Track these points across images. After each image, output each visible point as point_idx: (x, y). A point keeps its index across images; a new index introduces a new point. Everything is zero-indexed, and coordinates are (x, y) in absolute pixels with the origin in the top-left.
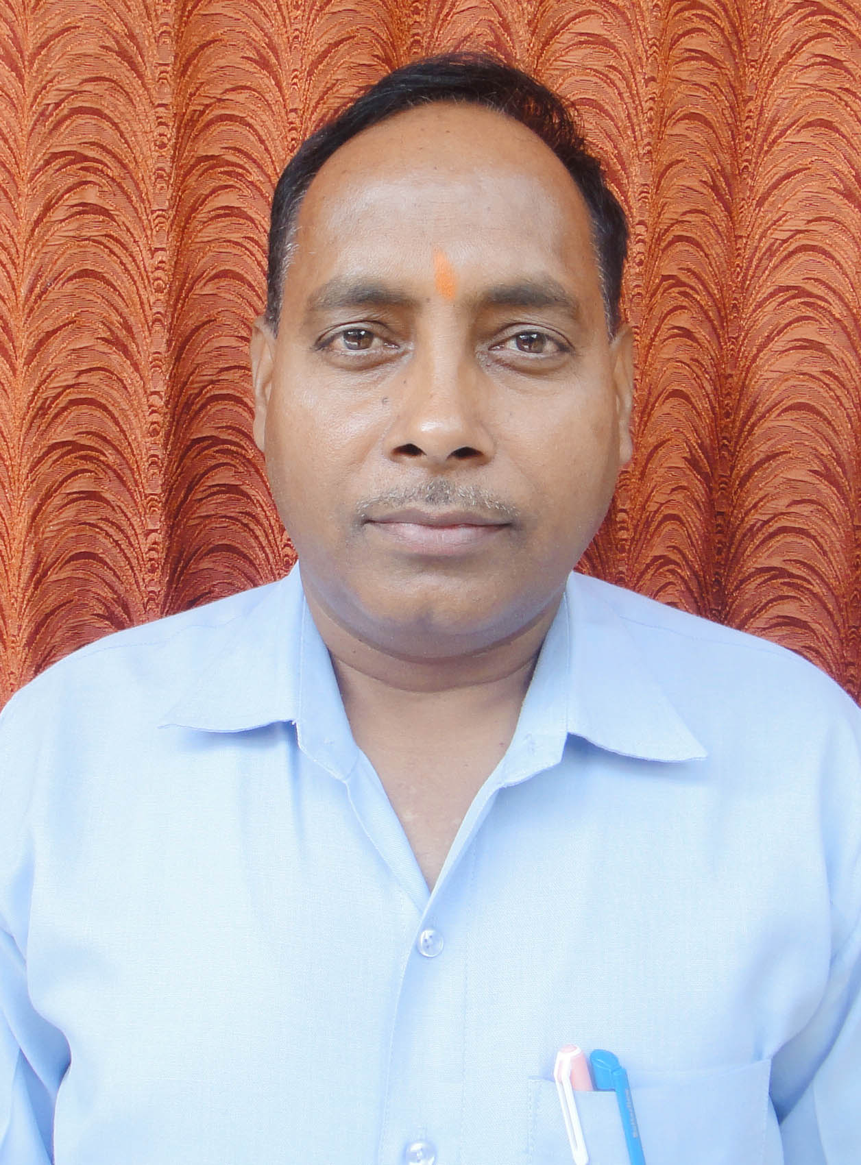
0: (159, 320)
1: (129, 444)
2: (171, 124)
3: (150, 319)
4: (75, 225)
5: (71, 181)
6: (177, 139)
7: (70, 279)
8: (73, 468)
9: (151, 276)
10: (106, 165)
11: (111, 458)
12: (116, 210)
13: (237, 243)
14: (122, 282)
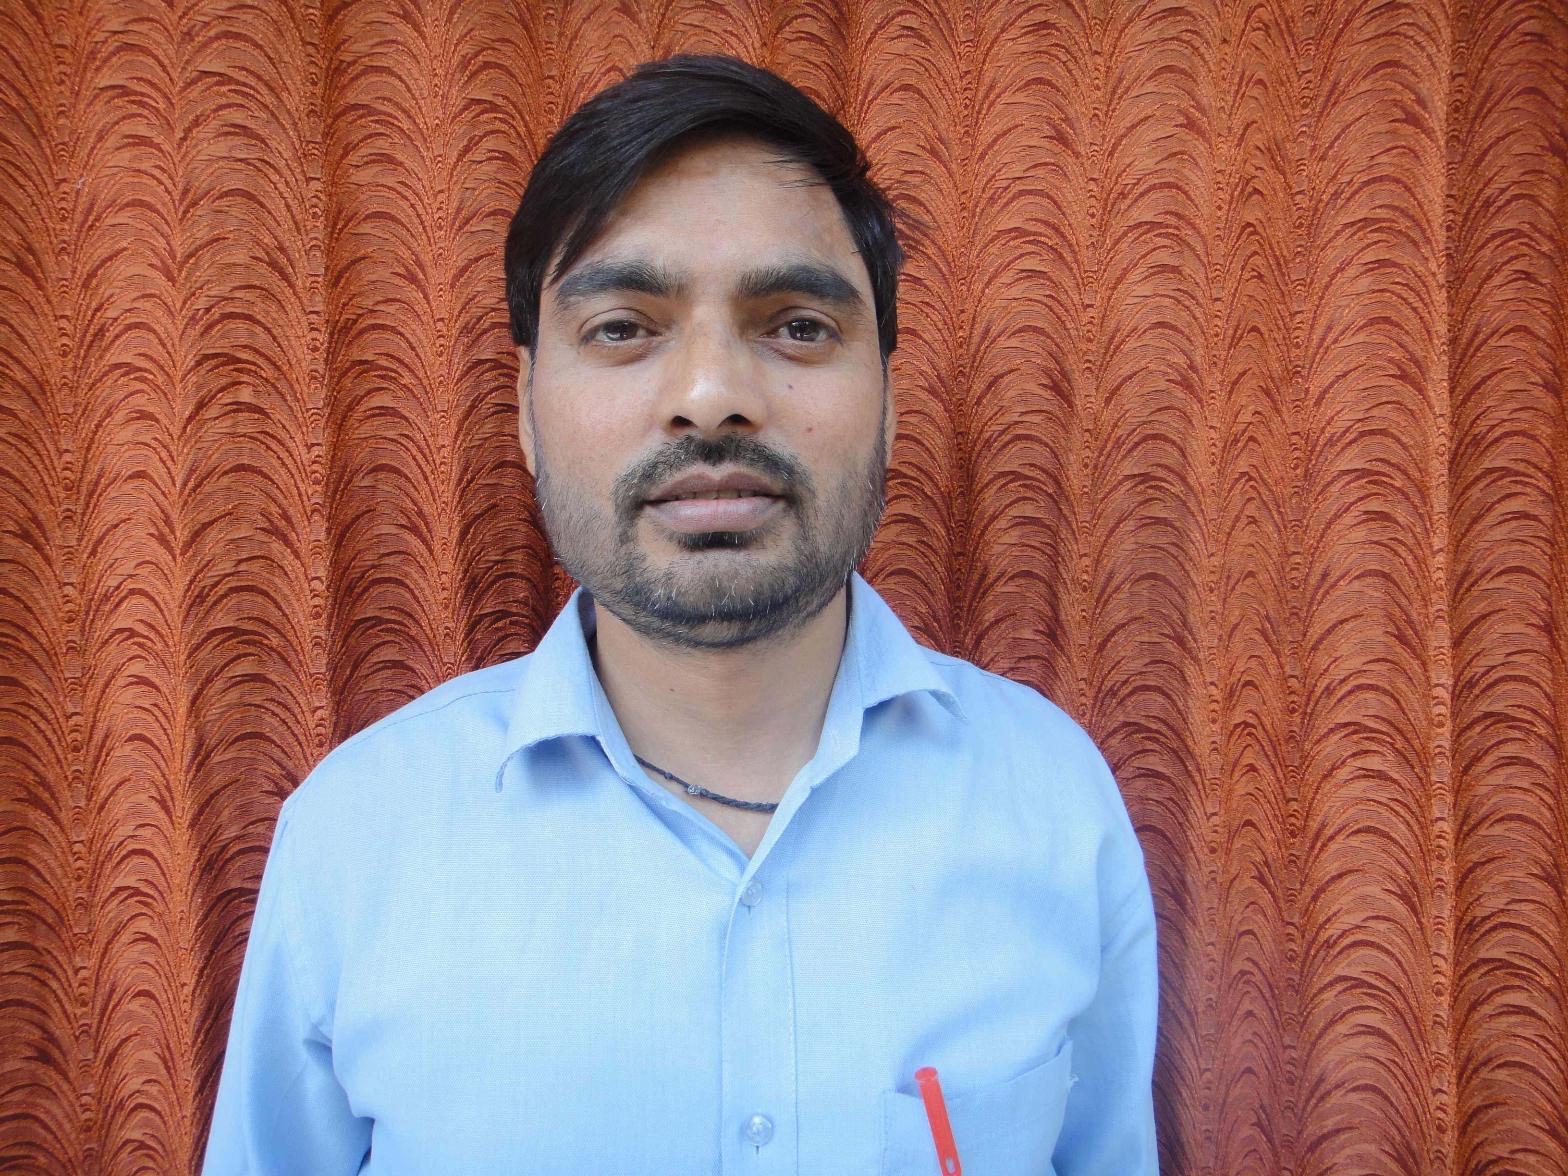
0: (318, 511)
1: (293, 627)
2: (323, 329)
3: (308, 510)
4: (229, 422)
5: (224, 381)
6: (330, 343)
7: (226, 473)
8: (235, 653)
9: (308, 470)
10: (259, 366)
11: (275, 641)
12: (270, 408)
13: (393, 440)
14: (280, 476)
